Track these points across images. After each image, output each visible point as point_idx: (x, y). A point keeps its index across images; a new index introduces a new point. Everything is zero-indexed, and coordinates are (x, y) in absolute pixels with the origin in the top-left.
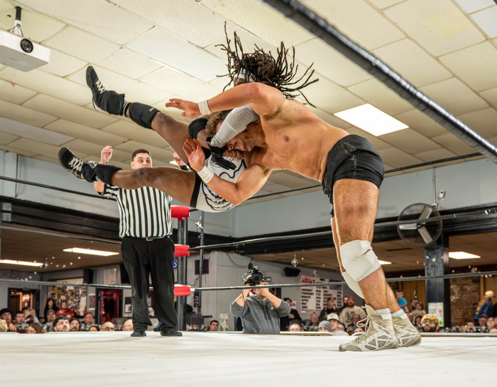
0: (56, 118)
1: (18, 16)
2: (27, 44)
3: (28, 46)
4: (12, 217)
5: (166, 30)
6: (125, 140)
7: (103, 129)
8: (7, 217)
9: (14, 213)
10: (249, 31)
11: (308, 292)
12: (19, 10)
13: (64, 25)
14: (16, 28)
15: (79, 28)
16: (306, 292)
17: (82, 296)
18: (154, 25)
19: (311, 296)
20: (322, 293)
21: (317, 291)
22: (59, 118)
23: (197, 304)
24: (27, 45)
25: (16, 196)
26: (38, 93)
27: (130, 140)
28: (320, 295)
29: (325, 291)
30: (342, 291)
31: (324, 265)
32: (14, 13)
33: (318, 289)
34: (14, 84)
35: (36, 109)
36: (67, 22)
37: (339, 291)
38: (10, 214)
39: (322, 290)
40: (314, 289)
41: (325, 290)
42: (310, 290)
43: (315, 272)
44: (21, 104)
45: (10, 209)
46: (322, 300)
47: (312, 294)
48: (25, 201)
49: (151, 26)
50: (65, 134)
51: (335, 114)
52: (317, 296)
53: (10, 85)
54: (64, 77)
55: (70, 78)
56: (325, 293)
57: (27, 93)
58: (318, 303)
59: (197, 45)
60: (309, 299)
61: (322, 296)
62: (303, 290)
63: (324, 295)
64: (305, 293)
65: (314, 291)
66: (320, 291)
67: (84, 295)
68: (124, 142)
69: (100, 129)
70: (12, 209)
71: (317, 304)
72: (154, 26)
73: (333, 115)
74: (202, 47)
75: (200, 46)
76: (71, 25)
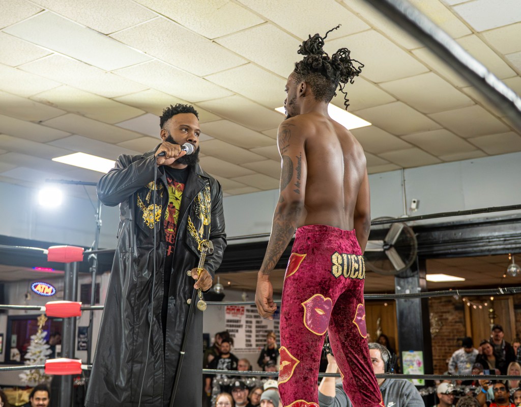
5: (59, 14)
10: (168, 18)
11: (234, 324)
16: (232, 324)
18: (44, 8)
19: (240, 329)
20: (254, 325)
21: (247, 322)
23: (81, 346)
28: (250, 327)
29: (258, 322)
30: (280, 321)
33: (249, 319)
37: (277, 320)
39: (254, 320)
40: (243, 319)
41: (258, 319)
42: (237, 321)
43: (244, 295)
46: (254, 334)
47: (240, 326)
49: (39, 10)
51: (276, 109)
52: (248, 329)
56: (258, 325)
58: (248, 338)
59: (100, 31)
60: (236, 334)
61: (254, 329)
62: (228, 321)
63: (257, 327)
64: (231, 326)
65: (243, 323)
66: (251, 322)
71: (247, 341)
72: (44, 10)
73: (273, 110)
74: (106, 34)
75: (102, 32)
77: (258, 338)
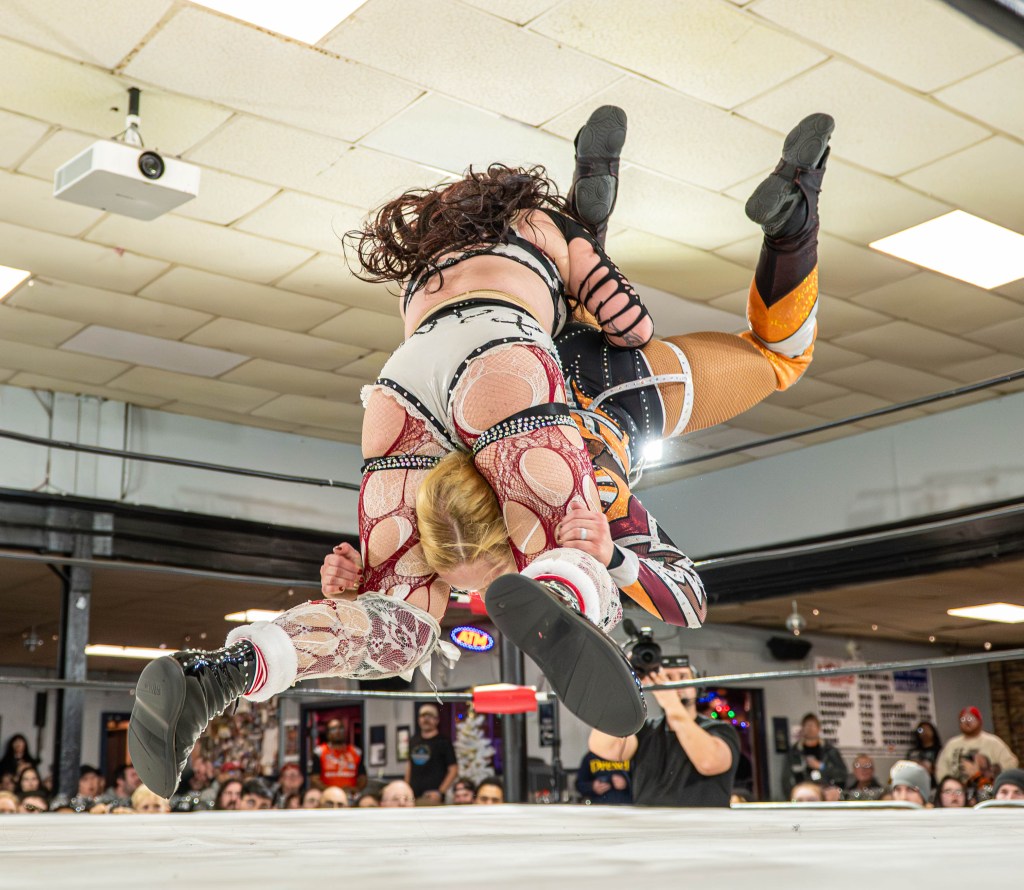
0: (210, 317)
1: (134, 108)
2: (151, 160)
3: (154, 166)
4: (115, 545)
5: (452, 96)
6: (362, 351)
7: (314, 331)
8: (104, 545)
9: (118, 536)
10: (644, 76)
11: (837, 700)
12: (134, 93)
13: (227, 115)
14: (130, 132)
15: (261, 118)
16: (831, 700)
17: (268, 726)
18: (424, 89)
19: (847, 711)
20: (876, 703)
21: (862, 697)
22: (217, 316)
24: (152, 164)
25: (123, 496)
26: (173, 265)
27: (374, 350)
28: (869, 706)
29: (883, 697)
30: (931, 696)
31: (875, 628)
32: (124, 103)
33: (865, 692)
34: (121, 251)
35: (168, 301)
36: (235, 106)
37: (923, 695)
38: (109, 539)
39: (876, 694)
40: (853, 691)
41: (884, 693)
42: (842, 695)
43: (851, 646)
44: (136, 294)
45: (109, 528)
46: (877, 721)
47: (848, 705)
48: (141, 507)
49: (416, 94)
50: (228, 350)
51: (873, 245)
52: (864, 710)
53: (114, 255)
54: (227, 226)
55: (241, 226)
56: (885, 702)
57: (149, 267)
58: (867, 728)
59: (524, 121)
60: (842, 720)
61: (876, 710)
62: (824, 695)
63: (883, 706)
64: (830, 704)
65: (854, 697)
66: (869, 697)
67: (271, 724)
68: (361, 357)
69: (306, 332)
70: (115, 526)
71: (865, 733)
72: (425, 93)
73: (867, 247)
74: (536, 124)
75: (529, 122)
76: (244, 113)
77: (886, 729)
